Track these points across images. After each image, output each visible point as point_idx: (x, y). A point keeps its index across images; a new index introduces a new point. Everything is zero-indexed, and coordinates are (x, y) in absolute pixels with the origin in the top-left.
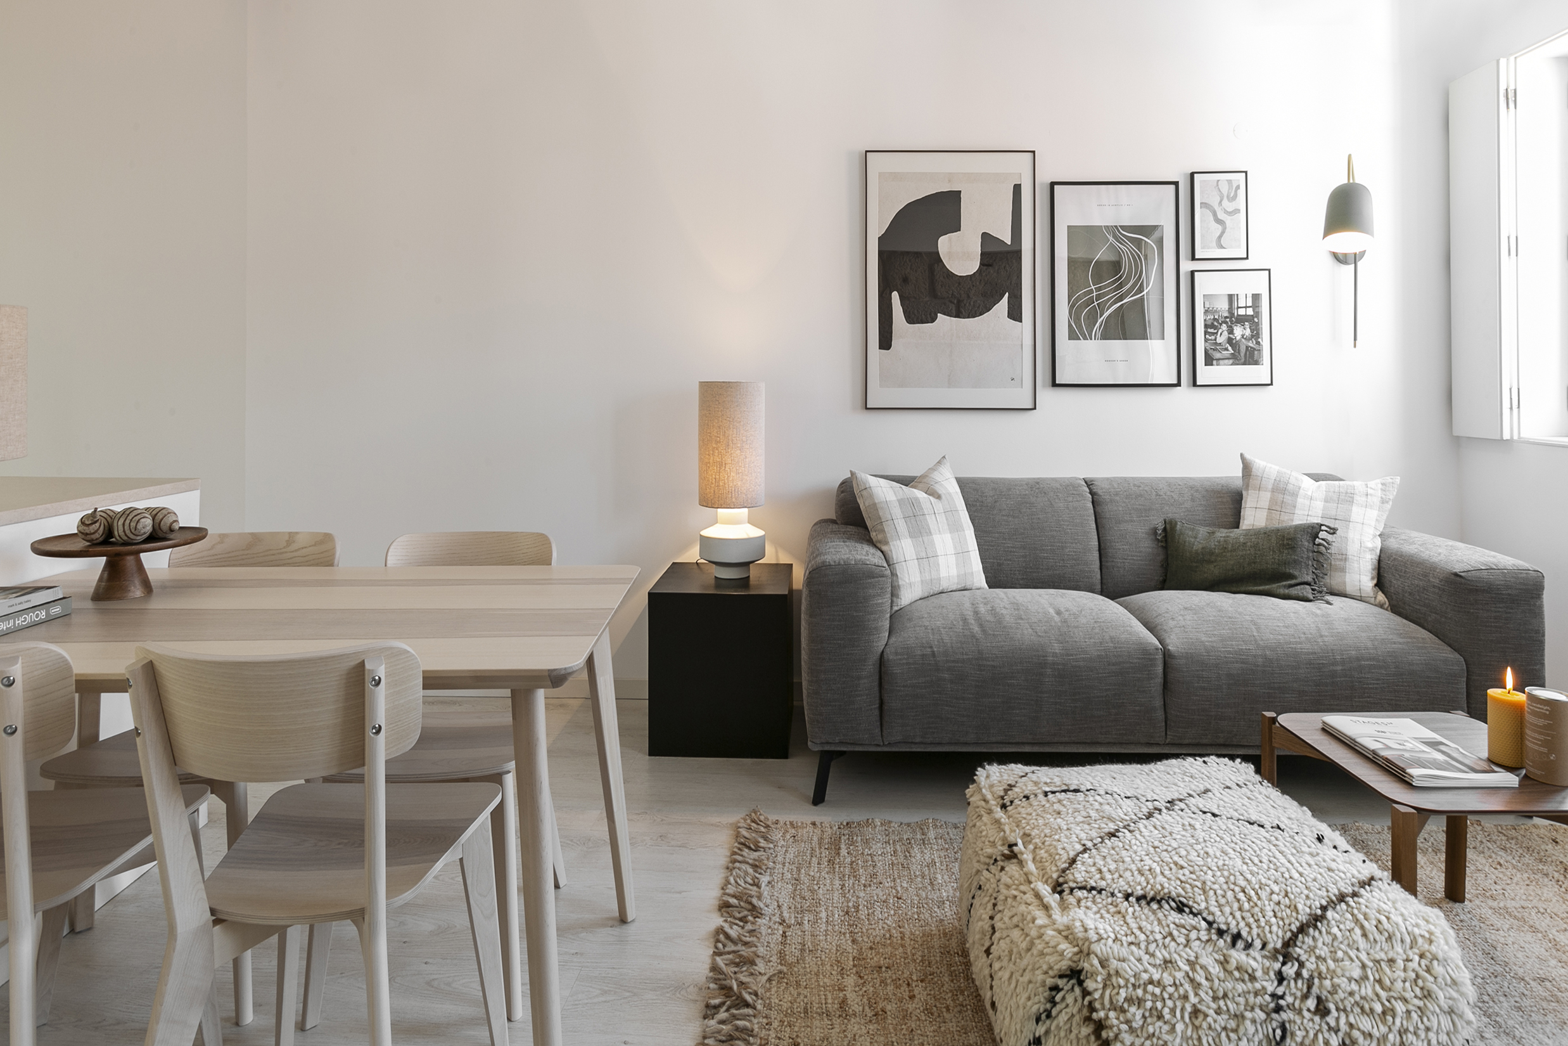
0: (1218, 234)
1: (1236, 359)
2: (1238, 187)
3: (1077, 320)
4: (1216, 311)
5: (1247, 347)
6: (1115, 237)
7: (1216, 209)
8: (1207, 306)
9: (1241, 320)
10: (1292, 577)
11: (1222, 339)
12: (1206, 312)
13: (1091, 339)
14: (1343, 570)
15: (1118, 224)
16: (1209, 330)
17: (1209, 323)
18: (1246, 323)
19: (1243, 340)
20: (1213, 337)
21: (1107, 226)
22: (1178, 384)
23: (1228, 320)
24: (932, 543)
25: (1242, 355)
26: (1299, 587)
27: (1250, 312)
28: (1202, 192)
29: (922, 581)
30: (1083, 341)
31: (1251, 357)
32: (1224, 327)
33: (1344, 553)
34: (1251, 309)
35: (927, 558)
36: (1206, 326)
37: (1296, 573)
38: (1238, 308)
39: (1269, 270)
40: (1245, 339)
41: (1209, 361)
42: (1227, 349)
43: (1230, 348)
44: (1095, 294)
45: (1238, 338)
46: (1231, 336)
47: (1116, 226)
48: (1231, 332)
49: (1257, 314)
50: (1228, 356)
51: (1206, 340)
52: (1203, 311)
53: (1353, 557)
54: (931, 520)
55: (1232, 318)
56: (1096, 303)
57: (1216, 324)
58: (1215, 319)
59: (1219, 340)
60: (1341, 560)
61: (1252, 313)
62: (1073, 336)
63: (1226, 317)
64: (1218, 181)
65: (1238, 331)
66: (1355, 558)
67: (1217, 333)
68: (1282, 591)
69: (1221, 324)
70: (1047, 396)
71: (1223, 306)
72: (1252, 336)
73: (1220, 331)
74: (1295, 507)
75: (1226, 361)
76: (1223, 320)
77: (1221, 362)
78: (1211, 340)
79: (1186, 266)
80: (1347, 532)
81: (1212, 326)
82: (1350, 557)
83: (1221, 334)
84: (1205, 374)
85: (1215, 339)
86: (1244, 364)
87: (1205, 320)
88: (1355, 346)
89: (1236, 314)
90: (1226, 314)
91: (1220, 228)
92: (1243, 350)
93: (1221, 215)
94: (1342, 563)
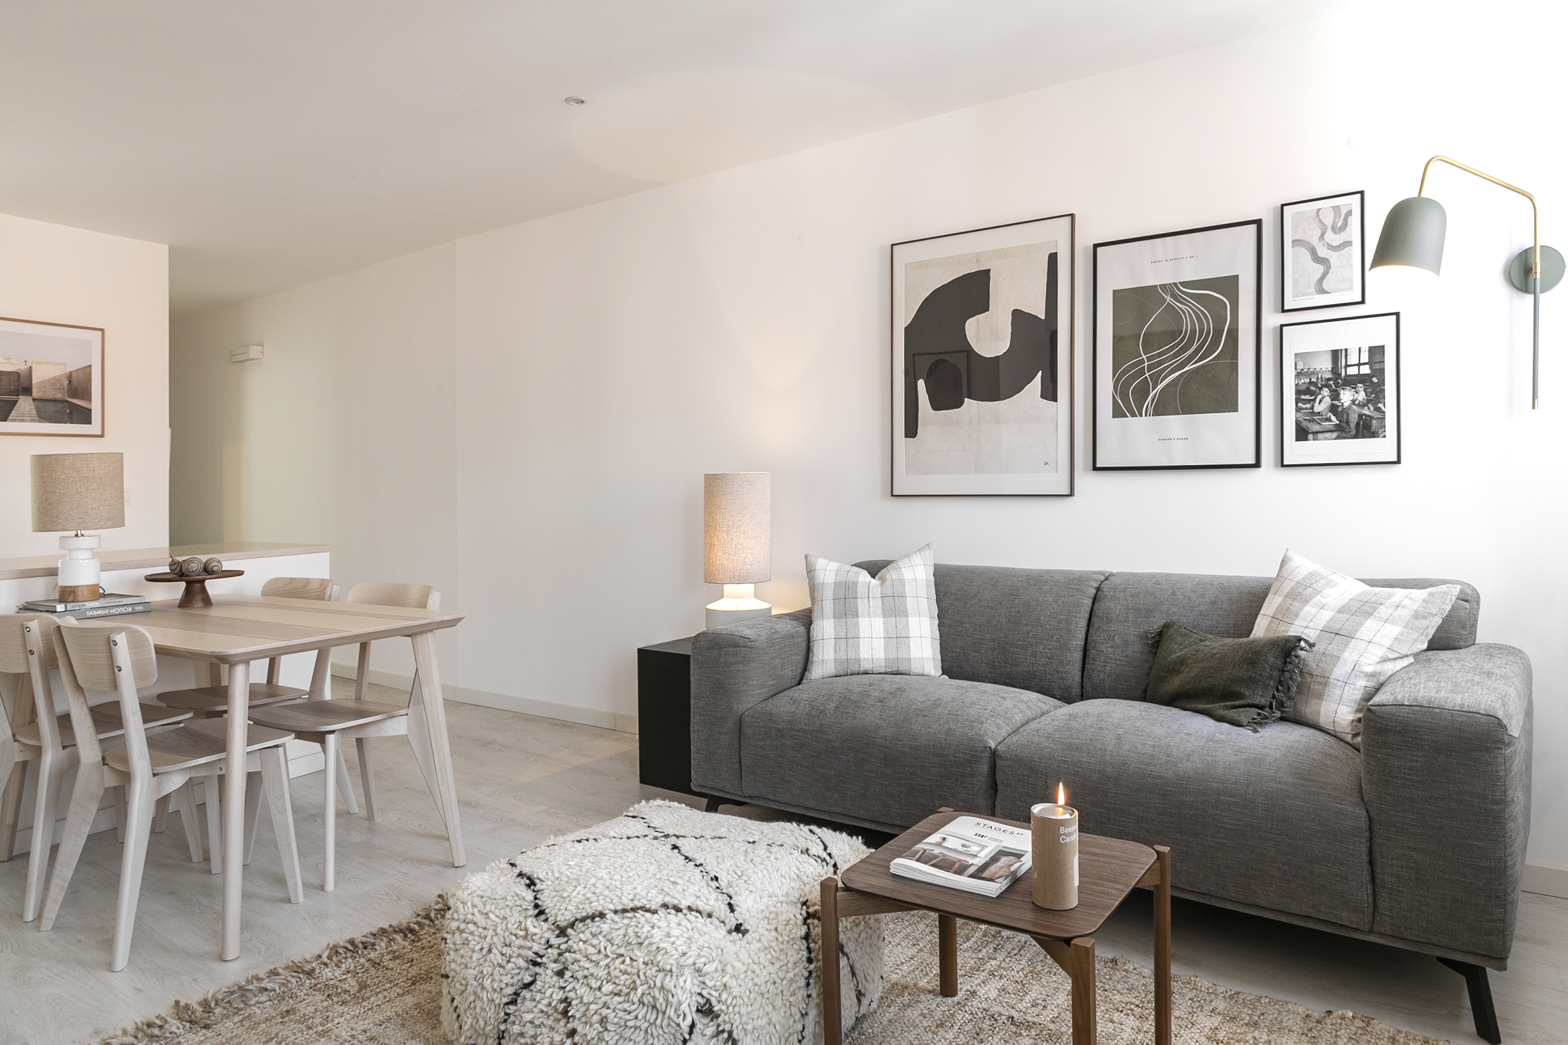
0: (1318, 276)
1: (1342, 431)
2: (1349, 213)
3: (1124, 395)
4: (1313, 373)
5: (1360, 416)
6: (1174, 296)
7: (1315, 246)
8: (1300, 366)
9: (1351, 382)
10: (1240, 696)
11: (1322, 405)
12: (1299, 375)
13: (1141, 416)
14: (1320, 696)
15: (1177, 281)
16: (1303, 397)
17: (1303, 388)
18: (1359, 385)
19: (1354, 407)
20: (1309, 406)
21: (1164, 285)
22: (1257, 465)
23: (1332, 382)
24: (857, 626)
25: (1353, 425)
26: (1241, 710)
27: (1366, 370)
28: (1295, 227)
29: (836, 660)
30: (1130, 419)
31: (1366, 429)
32: (1326, 392)
33: (1327, 675)
34: (1368, 366)
35: (847, 638)
36: (1298, 392)
37: (1247, 693)
38: (1347, 366)
39: (1397, 314)
40: (1358, 405)
41: (1302, 434)
42: (1329, 420)
43: (1333, 418)
44: (1146, 364)
45: (1346, 405)
46: (1336, 402)
47: (1175, 284)
48: (1335, 396)
49: (1380, 373)
50: (1331, 428)
51: (1298, 409)
52: (1293, 373)
53: (1336, 682)
54: (862, 604)
55: (1337, 379)
56: (1147, 375)
57: (1313, 388)
58: (1311, 383)
59: (1318, 408)
60: (1322, 684)
61: (1369, 371)
62: (1118, 413)
63: (1329, 379)
64: (1319, 210)
65: (1346, 396)
66: (1340, 683)
67: (1314, 400)
68: (1221, 712)
69: (1320, 389)
70: (1086, 481)
71: (1324, 366)
72: (1369, 401)
73: (1319, 397)
74: (1297, 616)
75: (1328, 435)
76: (1324, 383)
77: (1320, 436)
78: (1306, 409)
79: (1272, 320)
80: (1343, 651)
81: (1308, 391)
82: (1332, 681)
83: (1321, 401)
84: (1296, 451)
85: (1312, 408)
86: (1356, 437)
87: (1297, 385)
88: (1534, 407)
89: (1343, 374)
90: (1329, 375)
91: (1321, 268)
92: (1354, 419)
93: (1322, 252)
94: (1321, 688)
